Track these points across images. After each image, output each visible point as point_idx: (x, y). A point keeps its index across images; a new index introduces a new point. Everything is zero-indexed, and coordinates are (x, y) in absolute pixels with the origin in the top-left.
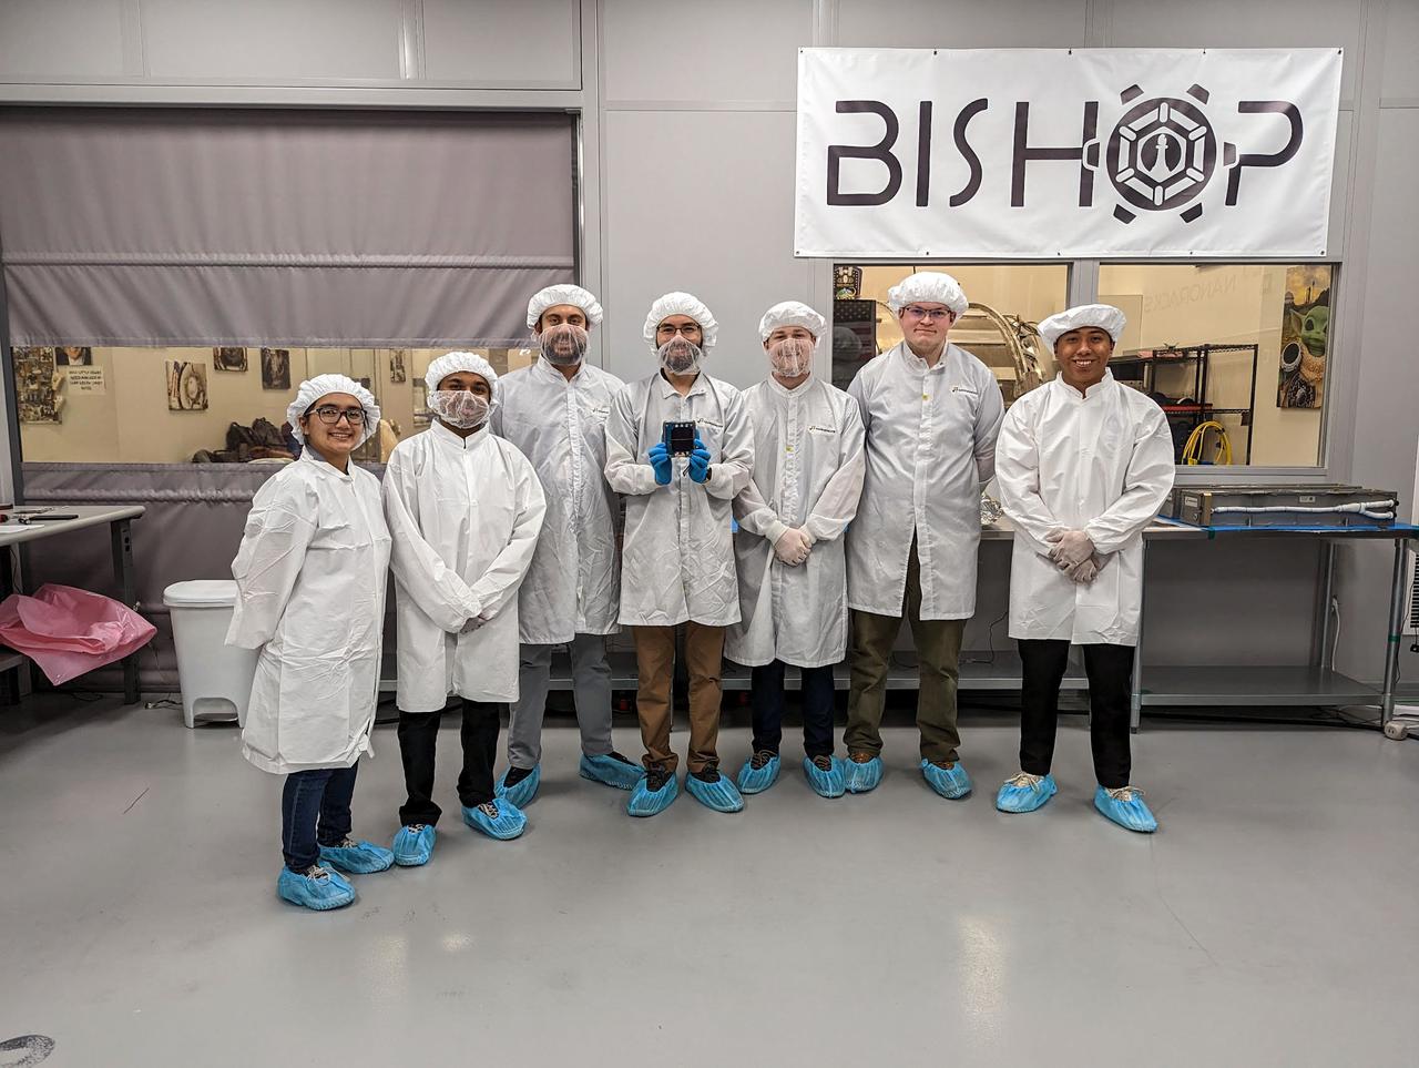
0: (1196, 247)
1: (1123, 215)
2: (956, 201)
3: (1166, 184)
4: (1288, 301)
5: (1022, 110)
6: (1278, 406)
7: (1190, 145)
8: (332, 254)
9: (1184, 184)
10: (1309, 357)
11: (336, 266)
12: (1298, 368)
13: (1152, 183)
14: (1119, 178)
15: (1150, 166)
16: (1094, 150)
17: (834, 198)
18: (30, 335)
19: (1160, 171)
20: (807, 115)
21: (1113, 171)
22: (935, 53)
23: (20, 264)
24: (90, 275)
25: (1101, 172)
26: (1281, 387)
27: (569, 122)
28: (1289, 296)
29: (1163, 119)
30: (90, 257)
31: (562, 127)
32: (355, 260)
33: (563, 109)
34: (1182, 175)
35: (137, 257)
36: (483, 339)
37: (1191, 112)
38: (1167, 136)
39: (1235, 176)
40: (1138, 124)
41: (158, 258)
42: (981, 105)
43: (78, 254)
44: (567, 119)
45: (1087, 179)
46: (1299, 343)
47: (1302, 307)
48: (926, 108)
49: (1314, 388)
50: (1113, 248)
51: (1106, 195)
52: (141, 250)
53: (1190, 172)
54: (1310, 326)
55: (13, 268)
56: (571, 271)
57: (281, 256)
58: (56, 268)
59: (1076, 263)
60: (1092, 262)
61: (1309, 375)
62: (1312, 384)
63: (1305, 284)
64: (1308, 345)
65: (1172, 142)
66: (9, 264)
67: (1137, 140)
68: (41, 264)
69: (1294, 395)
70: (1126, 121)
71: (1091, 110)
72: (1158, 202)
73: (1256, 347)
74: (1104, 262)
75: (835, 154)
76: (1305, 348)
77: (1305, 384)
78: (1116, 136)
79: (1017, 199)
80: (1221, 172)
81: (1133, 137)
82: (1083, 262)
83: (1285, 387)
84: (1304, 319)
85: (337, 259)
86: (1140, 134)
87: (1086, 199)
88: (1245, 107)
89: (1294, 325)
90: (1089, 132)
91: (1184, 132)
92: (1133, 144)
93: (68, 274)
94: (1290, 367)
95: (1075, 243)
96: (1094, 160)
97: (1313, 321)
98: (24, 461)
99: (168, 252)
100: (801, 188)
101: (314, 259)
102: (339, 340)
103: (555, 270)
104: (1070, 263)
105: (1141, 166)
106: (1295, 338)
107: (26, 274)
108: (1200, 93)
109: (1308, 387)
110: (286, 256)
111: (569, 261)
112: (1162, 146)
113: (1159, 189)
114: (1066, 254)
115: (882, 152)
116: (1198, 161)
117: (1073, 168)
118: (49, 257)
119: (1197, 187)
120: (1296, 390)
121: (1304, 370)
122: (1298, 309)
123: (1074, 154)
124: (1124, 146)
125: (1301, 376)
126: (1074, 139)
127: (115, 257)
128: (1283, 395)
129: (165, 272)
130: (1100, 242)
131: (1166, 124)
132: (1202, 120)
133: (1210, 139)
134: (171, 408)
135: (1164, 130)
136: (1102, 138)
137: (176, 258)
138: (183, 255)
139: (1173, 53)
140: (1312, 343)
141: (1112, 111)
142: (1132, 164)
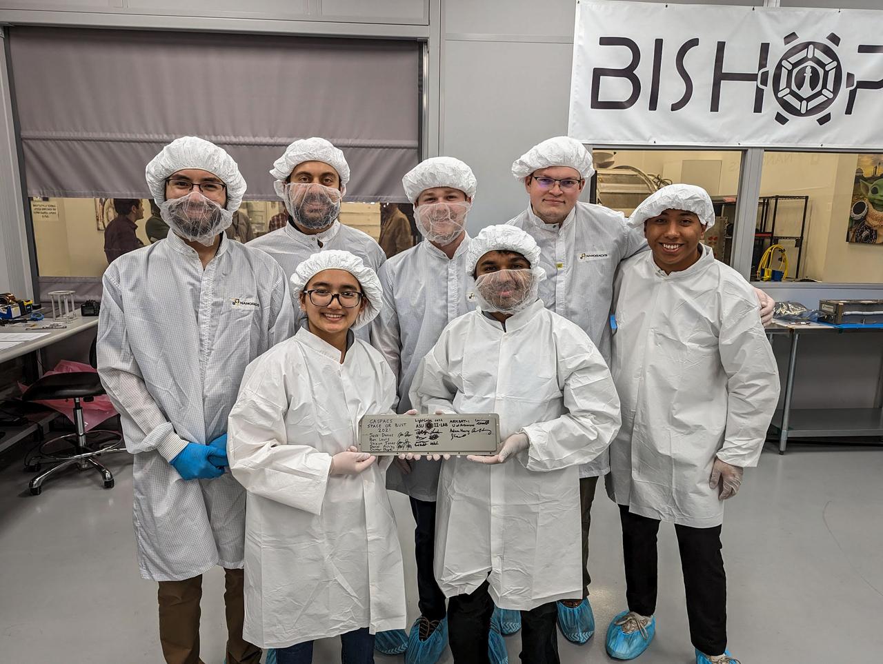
0: (825, 142)
1: (781, 119)
2: (675, 107)
3: (809, 99)
4: (858, 174)
5: (721, 46)
6: (847, 241)
7: (826, 73)
8: (254, 136)
9: (821, 99)
10: (872, 210)
11: (257, 145)
12: (864, 218)
13: (800, 99)
14: (780, 95)
15: (799, 87)
16: (765, 75)
17: (596, 104)
18: (43, 189)
19: (806, 91)
20: (580, 46)
21: (776, 90)
22: (667, 6)
23: (34, 139)
24: (85, 148)
25: (768, 90)
26: (850, 229)
27: (417, 47)
28: (859, 171)
29: (810, 56)
30: (85, 135)
31: (413, 50)
32: (271, 141)
33: (414, 38)
34: (820, 93)
35: (119, 136)
36: (356, 196)
37: (828, 51)
38: (812, 67)
39: (852, 95)
40: (794, 59)
41: (133, 137)
42: (694, 42)
43: (76, 133)
44: (418, 45)
45: (759, 94)
46: (866, 202)
47: (869, 179)
48: (659, 43)
49: (876, 231)
50: (774, 141)
51: (771, 106)
52: (121, 131)
53: (824, 91)
54: (875, 191)
55: (29, 142)
56: (416, 150)
57: (219, 137)
58: (61, 143)
59: (750, 150)
60: (759, 150)
61: (872, 222)
62: (875, 229)
63: (872, 164)
64: (873, 204)
65: (814, 71)
66: (26, 139)
67: (793, 69)
68: (50, 140)
69: (860, 235)
70: (785, 57)
71: (765, 48)
72: (803, 111)
73: (807, 198)
74: (767, 149)
75: (598, 73)
76: (870, 205)
77: (870, 228)
78: (779, 66)
79: (715, 107)
80: (844, 91)
81: (790, 67)
82: (754, 150)
83: (853, 230)
84: (870, 186)
85: (258, 140)
86: (795, 65)
87: (758, 109)
88: (863, 49)
89: (863, 190)
90: (762, 64)
91: (822, 65)
92: (790, 72)
93: (68, 146)
94: (858, 217)
95: (749, 138)
96: (764, 82)
97: (878, 188)
98: (40, 275)
99: (140, 133)
100: (574, 97)
101: (242, 139)
102: (259, 195)
103: (405, 150)
104: (744, 151)
105: (794, 87)
106: (863, 198)
107: (39, 147)
108: (835, 39)
109: (872, 231)
110: (223, 137)
111: (415, 143)
112: (808, 74)
113: (804, 103)
114: (744, 144)
115: (628, 73)
116: (830, 85)
117: (751, 87)
118: (54, 134)
119: (829, 102)
120: (862, 232)
121: (869, 219)
122: (866, 180)
123: (752, 77)
124: (784, 73)
125: (866, 223)
126: (753, 68)
127: (102, 135)
128: (851, 235)
129: (138, 147)
130: (765, 137)
131: (811, 59)
132: (834, 57)
133: (838, 69)
134: (99, 229)
135: (810, 63)
136: (771, 68)
137: (146, 137)
138: (151, 136)
139: (819, 11)
140: (876, 202)
141: (778, 49)
142: (789, 85)
